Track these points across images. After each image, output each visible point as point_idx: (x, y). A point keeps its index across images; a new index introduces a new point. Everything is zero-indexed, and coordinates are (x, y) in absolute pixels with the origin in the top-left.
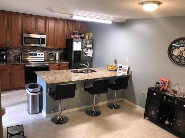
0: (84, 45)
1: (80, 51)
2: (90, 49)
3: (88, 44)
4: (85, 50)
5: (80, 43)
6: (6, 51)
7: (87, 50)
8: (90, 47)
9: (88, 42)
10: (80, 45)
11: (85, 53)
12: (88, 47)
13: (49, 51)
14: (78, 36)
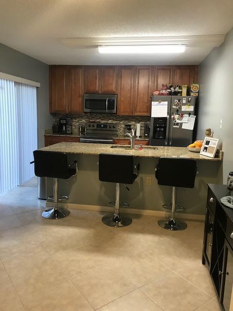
0: (174, 107)
1: (165, 118)
2: (188, 115)
3: (184, 104)
4: (177, 116)
5: (166, 103)
6: (66, 120)
7: (181, 116)
8: (187, 110)
9: (184, 102)
10: (166, 107)
11: (178, 121)
12: (183, 110)
13: (126, 122)
14: (164, 92)
